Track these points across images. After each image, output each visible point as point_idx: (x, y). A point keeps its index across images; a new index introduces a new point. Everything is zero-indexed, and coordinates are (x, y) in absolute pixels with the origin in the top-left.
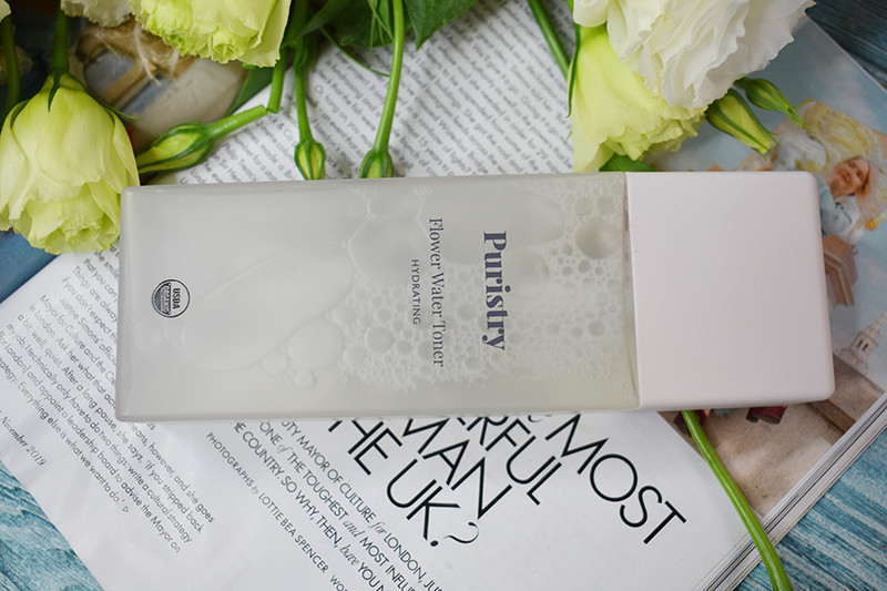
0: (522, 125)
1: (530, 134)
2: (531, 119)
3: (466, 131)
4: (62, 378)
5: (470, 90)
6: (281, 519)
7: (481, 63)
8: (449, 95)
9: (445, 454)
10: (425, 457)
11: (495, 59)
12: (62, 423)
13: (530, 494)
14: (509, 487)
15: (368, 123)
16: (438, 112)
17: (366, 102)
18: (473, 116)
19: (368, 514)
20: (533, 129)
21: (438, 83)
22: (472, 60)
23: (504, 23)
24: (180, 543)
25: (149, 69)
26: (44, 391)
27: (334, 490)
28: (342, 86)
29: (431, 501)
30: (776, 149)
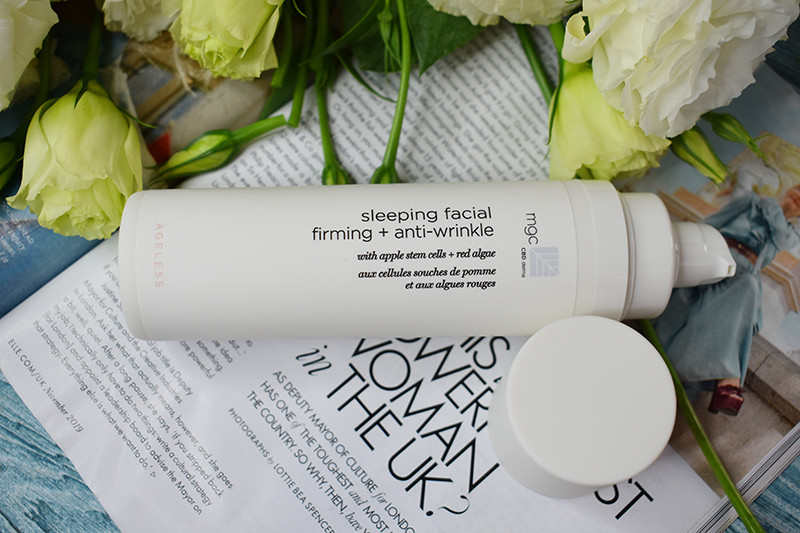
0: (514, 147)
1: (521, 155)
2: (522, 141)
3: (465, 150)
4: (102, 355)
5: (470, 113)
6: (293, 488)
7: (480, 90)
8: (452, 117)
9: (440, 434)
10: (423, 436)
11: (492, 87)
12: (100, 395)
14: (497, 465)
15: (380, 139)
16: (441, 132)
17: (379, 120)
18: (472, 136)
19: (370, 485)
20: (524, 150)
21: (442, 106)
22: (472, 86)
23: (501, 56)
24: (202, 506)
25: (186, 82)
26: (84, 366)
27: (341, 463)
28: (358, 105)
29: (427, 476)
30: (736, 174)
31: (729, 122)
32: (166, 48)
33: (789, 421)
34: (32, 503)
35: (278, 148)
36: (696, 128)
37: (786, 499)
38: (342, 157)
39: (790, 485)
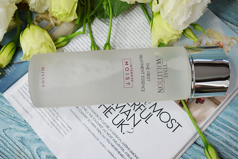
0: (141, 36)
1: (143, 38)
2: (143, 34)
3: (128, 38)
5: (129, 28)
6: (88, 129)
7: (131, 22)
8: (124, 29)
9: (125, 113)
10: (121, 114)
11: (135, 21)
13: (146, 121)
14: (141, 120)
15: (105, 36)
16: (122, 33)
17: (105, 31)
18: (130, 34)
19: (108, 127)
21: (121, 26)
22: (129, 21)
23: (136, 12)
24: (64, 135)
27: (100, 122)
28: (99, 28)
29: (123, 124)
30: (201, 40)
31: (197, 26)
32: (47, 15)
33: (217, 104)
34: (20, 137)
35: (79, 40)
36: (188, 28)
37: (217, 125)
38: (96, 42)
39: (218, 121)
